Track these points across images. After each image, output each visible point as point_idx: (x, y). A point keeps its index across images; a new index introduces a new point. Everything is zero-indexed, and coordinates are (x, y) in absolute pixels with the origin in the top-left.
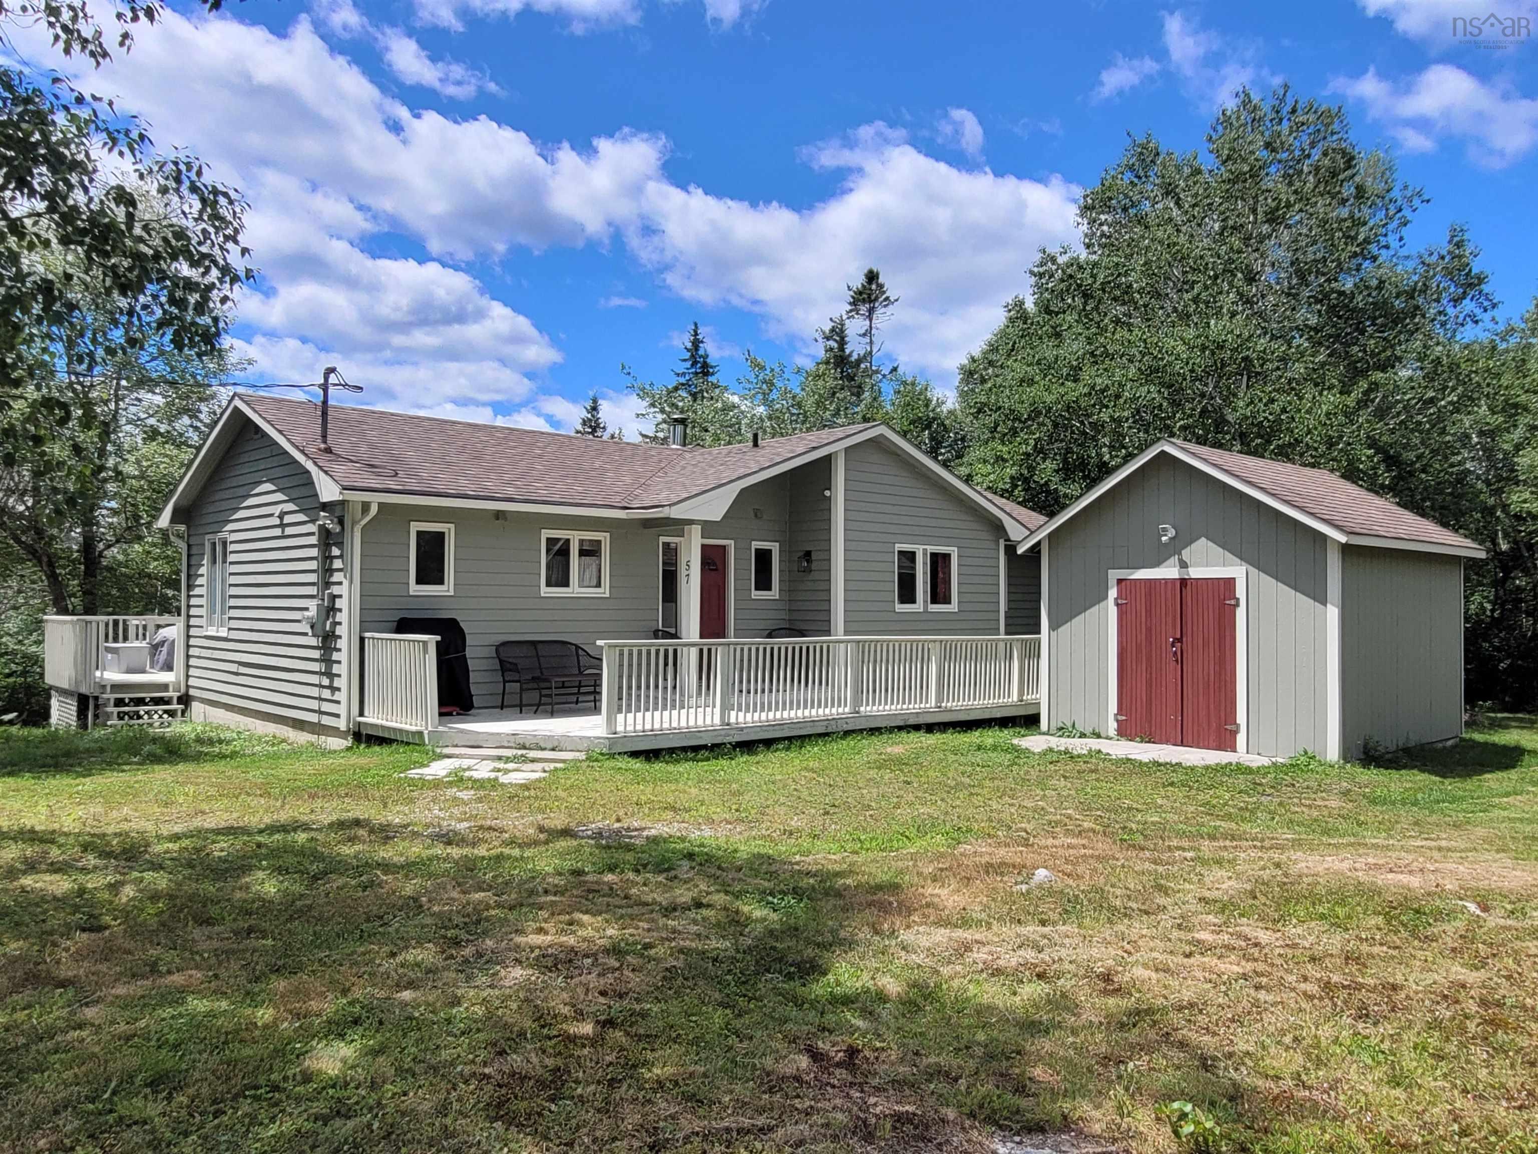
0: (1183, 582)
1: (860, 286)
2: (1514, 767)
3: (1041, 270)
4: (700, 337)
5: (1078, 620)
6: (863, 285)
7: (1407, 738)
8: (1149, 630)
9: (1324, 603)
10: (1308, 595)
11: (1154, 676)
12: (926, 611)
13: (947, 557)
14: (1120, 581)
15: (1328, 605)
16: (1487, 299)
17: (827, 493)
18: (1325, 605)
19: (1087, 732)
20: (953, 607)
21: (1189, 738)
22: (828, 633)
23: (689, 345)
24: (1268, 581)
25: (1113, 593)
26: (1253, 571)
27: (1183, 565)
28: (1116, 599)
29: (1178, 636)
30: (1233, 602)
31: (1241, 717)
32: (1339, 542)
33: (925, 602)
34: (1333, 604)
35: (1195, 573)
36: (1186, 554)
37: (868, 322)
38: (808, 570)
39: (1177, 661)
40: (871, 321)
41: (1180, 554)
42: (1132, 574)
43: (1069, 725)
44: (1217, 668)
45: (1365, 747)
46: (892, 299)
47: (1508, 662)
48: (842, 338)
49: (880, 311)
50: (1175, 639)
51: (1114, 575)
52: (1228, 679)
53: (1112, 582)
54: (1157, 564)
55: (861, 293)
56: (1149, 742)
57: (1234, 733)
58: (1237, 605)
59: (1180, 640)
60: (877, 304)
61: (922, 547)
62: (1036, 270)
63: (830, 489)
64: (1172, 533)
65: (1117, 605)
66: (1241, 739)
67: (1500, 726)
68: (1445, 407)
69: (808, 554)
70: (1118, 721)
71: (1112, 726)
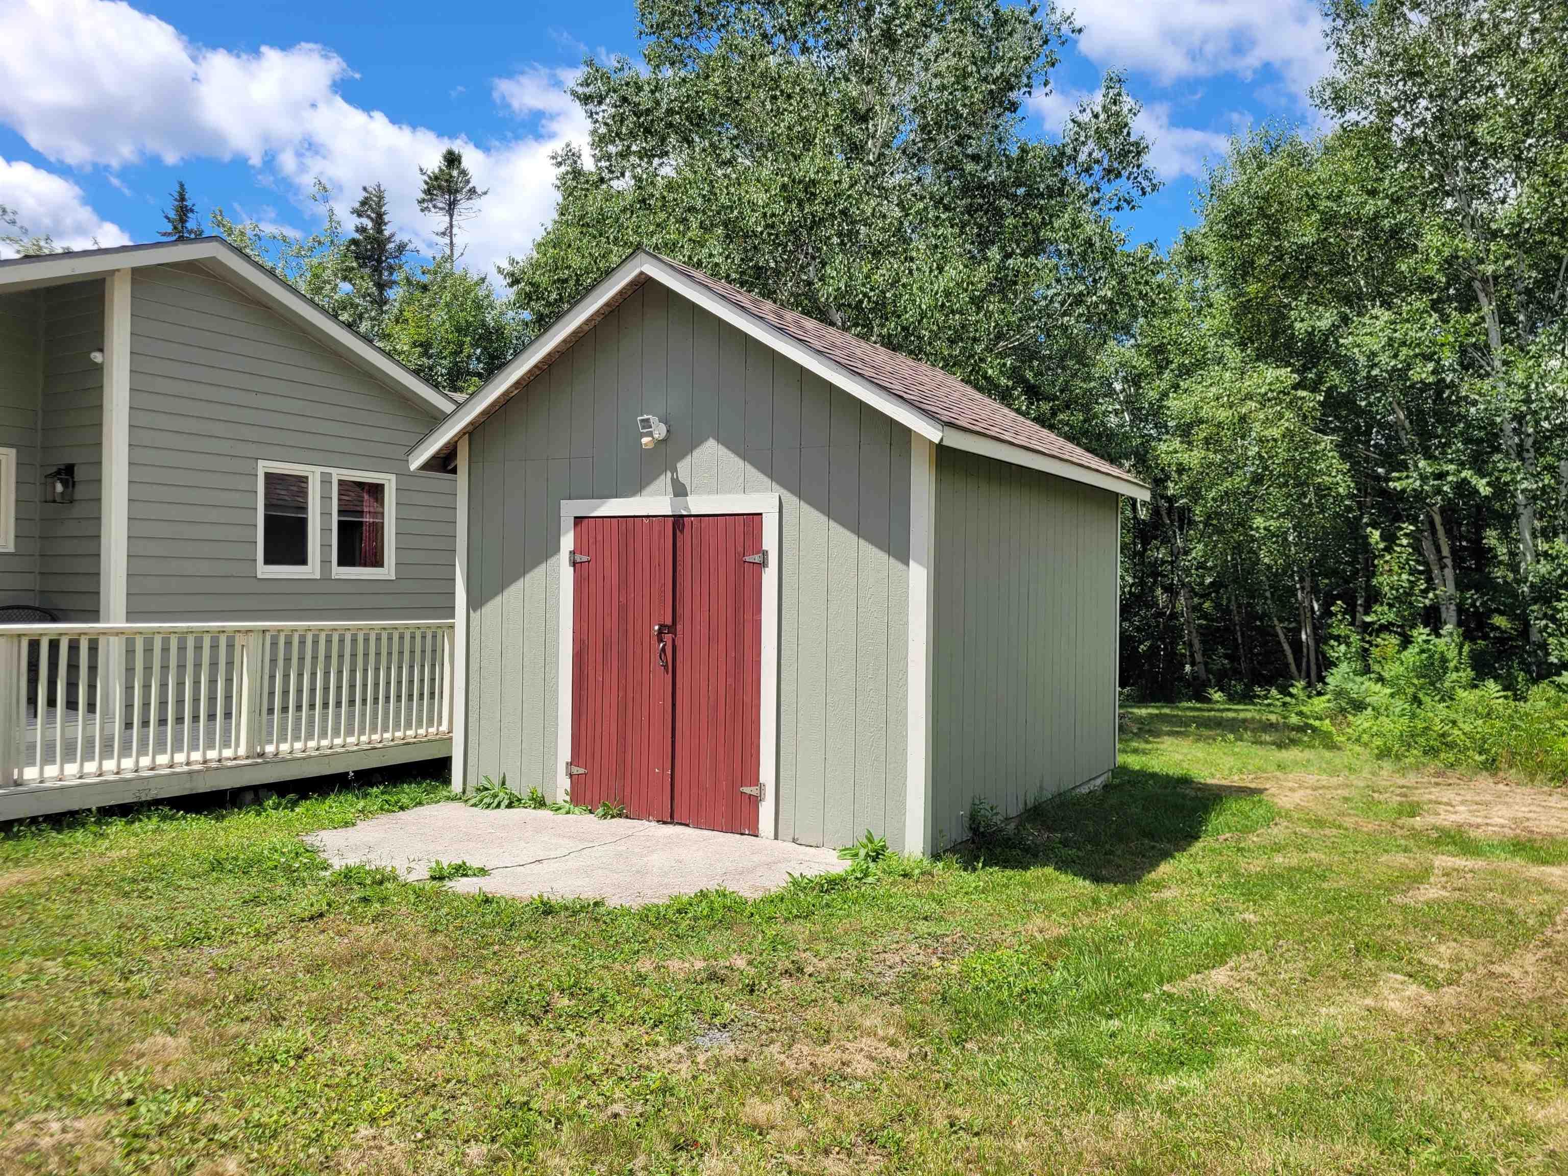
0: (678, 521)
1: (437, 171)
2: (1197, 838)
3: (587, 90)
4: (189, 203)
5: (514, 591)
6: (441, 170)
7: (1041, 788)
8: (623, 609)
9: (904, 559)
10: (880, 547)
11: (630, 695)
12: (326, 577)
13: (376, 491)
14: (578, 520)
15: (911, 562)
16: (1146, 178)
17: (97, 357)
18: (908, 565)
19: (525, 797)
20: (387, 571)
21: (681, 811)
22: (93, 614)
23: (172, 215)
24: (813, 518)
25: (567, 542)
26: (791, 500)
27: (680, 491)
28: (573, 553)
29: (669, 622)
30: (757, 558)
31: (767, 773)
32: (930, 441)
33: (326, 562)
34: (920, 563)
35: (698, 504)
36: (683, 468)
37: (447, 218)
38: (68, 499)
39: (666, 667)
40: (451, 216)
41: (674, 470)
42: (595, 509)
43: (496, 782)
44: (730, 681)
45: (973, 817)
46: (479, 191)
47: (1147, 643)
48: (380, 216)
49: (463, 205)
50: (662, 626)
51: (570, 509)
52: (747, 699)
53: (567, 523)
54: (635, 488)
55: (436, 178)
56: (620, 816)
57: (754, 801)
58: (764, 564)
59: (672, 628)
60: (459, 197)
61: (319, 470)
62: (580, 90)
63: (101, 350)
64: (660, 431)
65: (574, 564)
66: (766, 811)
67: (1150, 732)
68: (1096, 305)
69: (69, 470)
70: (571, 776)
71: (564, 783)
